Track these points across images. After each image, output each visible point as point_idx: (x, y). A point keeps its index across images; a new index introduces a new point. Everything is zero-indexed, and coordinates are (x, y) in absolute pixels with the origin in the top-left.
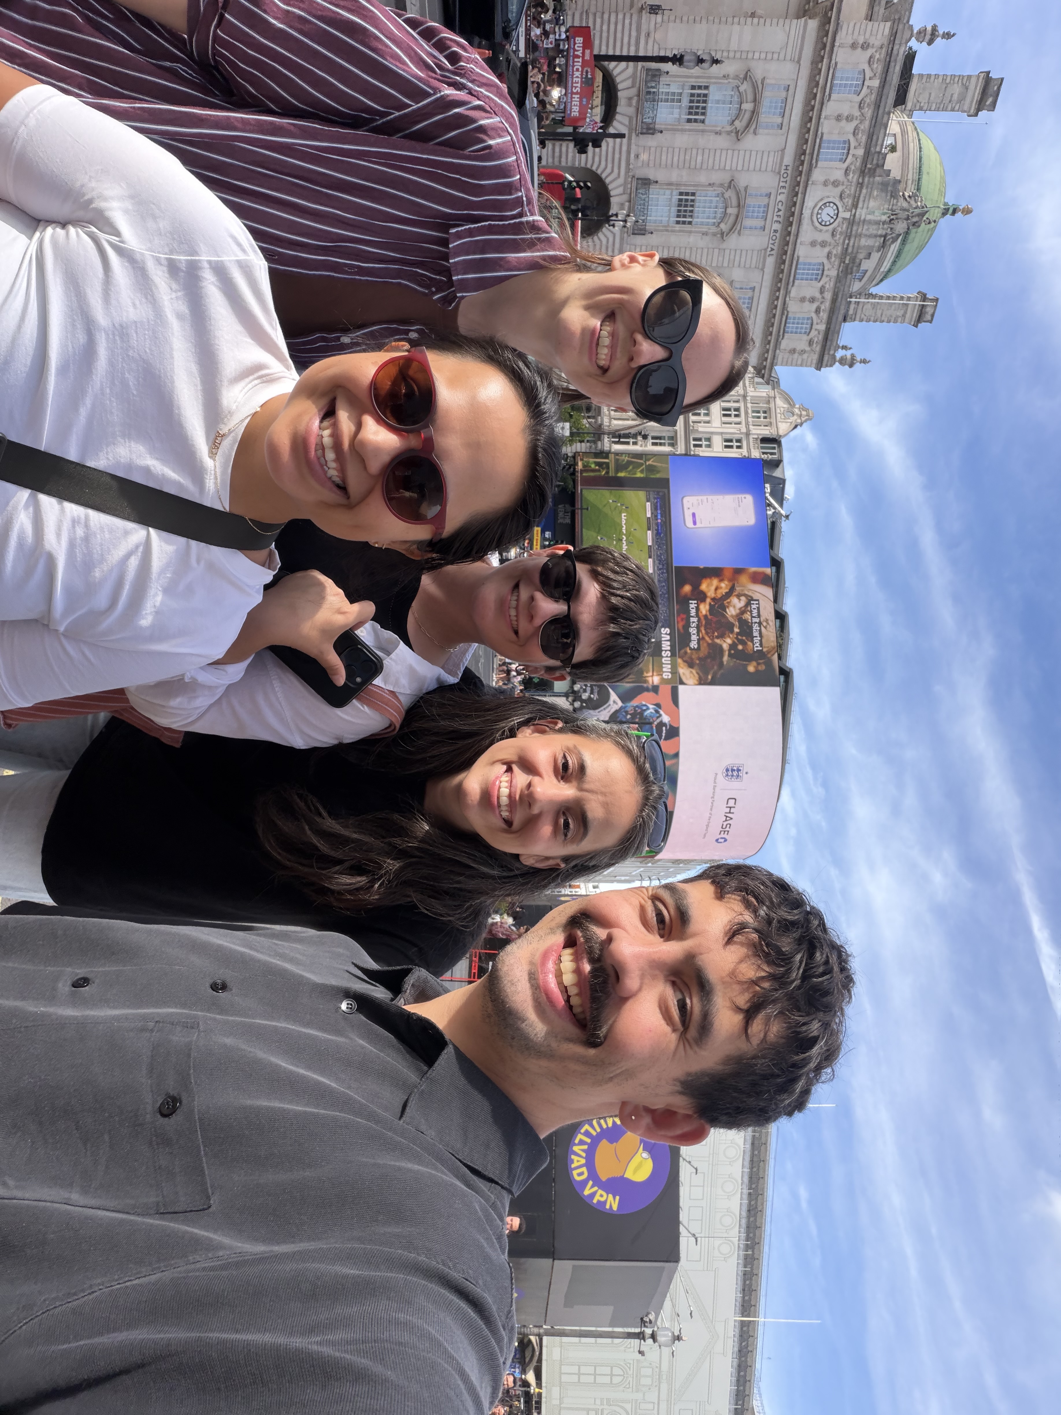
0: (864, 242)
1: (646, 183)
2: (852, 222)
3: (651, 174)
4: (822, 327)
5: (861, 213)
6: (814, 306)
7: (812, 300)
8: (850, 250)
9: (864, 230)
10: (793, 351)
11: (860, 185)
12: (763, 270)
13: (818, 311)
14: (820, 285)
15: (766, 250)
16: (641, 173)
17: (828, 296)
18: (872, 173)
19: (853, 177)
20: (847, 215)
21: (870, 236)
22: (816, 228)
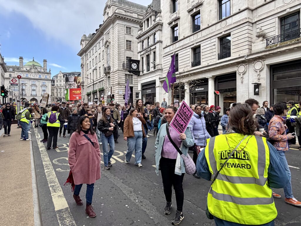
1: (31, 94)
2: (34, 73)
3: (30, 94)
4: (46, 74)
5: (33, 72)
7: (43, 76)
8: (37, 72)
9: (35, 71)
11: (30, 72)
12: (40, 82)
14: (41, 75)
15: (38, 81)
16: (30, 95)
18: (29, 71)
19: (30, 73)
22: (35, 76)
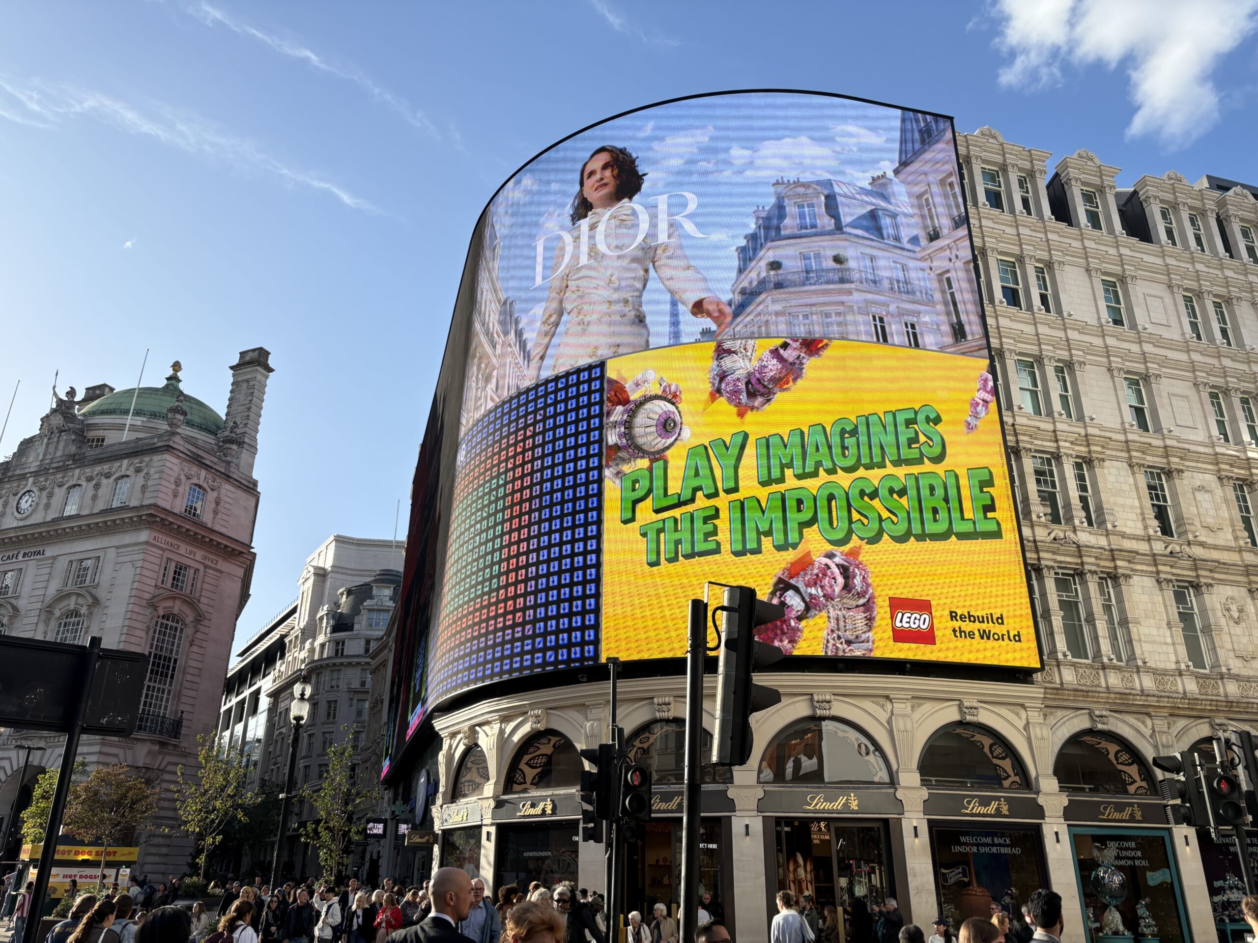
0: (59, 454)
2: (38, 473)
4: (125, 462)
5: (34, 466)
6: (104, 481)
7: (97, 486)
8: (61, 464)
9: (49, 457)
10: (144, 488)
11: (13, 477)
12: (54, 558)
13: (108, 476)
14: (84, 483)
15: (38, 560)
17: (98, 469)
18: (8, 469)
19: (6, 488)
20: (31, 480)
21: (56, 448)
22: (34, 511)
